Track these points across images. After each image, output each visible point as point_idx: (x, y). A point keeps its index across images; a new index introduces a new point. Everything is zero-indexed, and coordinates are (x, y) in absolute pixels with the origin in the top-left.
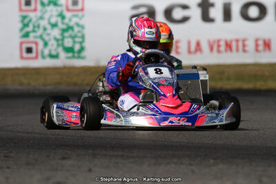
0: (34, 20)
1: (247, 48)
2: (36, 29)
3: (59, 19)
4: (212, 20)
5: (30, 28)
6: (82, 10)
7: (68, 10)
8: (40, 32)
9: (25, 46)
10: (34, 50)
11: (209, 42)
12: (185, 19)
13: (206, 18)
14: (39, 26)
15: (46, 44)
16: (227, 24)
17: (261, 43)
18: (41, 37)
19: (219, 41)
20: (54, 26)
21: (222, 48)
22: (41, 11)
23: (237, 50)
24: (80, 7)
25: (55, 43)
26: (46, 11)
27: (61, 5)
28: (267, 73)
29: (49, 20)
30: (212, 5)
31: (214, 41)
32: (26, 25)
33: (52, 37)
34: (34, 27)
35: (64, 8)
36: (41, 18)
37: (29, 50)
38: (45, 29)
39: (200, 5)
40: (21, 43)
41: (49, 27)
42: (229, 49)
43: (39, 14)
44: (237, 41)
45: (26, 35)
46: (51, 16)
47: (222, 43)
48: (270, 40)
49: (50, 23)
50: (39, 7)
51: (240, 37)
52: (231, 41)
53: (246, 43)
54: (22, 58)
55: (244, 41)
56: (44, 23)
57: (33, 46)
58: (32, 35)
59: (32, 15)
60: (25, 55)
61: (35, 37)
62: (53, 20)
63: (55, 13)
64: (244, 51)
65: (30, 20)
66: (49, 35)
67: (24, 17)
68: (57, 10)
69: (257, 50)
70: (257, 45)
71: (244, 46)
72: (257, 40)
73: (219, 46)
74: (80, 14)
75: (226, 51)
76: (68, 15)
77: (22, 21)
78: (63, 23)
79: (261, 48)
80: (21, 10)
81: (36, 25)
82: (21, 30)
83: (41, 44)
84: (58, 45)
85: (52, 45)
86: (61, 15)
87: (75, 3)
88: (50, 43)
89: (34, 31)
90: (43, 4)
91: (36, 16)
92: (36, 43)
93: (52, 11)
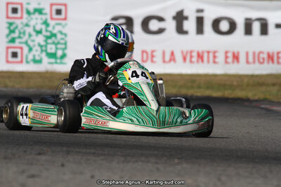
0: (20, 26)
1: (217, 60)
2: (22, 35)
3: (44, 27)
4: (186, 33)
5: (16, 35)
6: (65, 19)
7: (52, 19)
8: (25, 38)
9: (10, 51)
10: (19, 55)
11: (182, 52)
12: (161, 31)
13: (180, 30)
14: (24, 33)
15: (30, 49)
16: (200, 37)
17: (230, 55)
18: (26, 43)
19: (191, 52)
20: (39, 32)
21: (194, 59)
22: (27, 18)
23: (208, 62)
24: (63, 16)
25: (39, 49)
26: (32, 19)
27: (46, 14)
28: (235, 83)
29: (34, 27)
30: (186, 18)
31: (187, 52)
32: (12, 32)
33: (36, 43)
34: (20, 33)
35: (48, 17)
36: (27, 25)
37: (15, 55)
38: (30, 35)
39: (174, 18)
40: (8, 48)
41: (34, 33)
42: (200, 60)
43: (25, 21)
44: (208, 52)
45: (13, 40)
46: (37, 24)
47: (195, 54)
48: (238, 53)
49: (35, 30)
50: (25, 15)
51: (212, 49)
52: (203, 52)
53: (216, 54)
54: (8, 62)
55: (215, 52)
56: (29, 30)
57: (19, 51)
58: (17, 41)
59: (18, 22)
60: (10, 59)
61: (20, 43)
62: (38, 28)
63: (40, 21)
64: (215, 62)
65: (17, 27)
66: (33, 41)
67: (11, 24)
68: (41, 19)
69: (226, 62)
70: (227, 57)
71: (215, 57)
72: (226, 52)
73: (191, 57)
74: (63, 22)
75: (198, 61)
76: (52, 23)
77: (9, 28)
78: (47, 31)
79: (230, 60)
80: (8, 17)
81: (22, 31)
82: (8, 36)
83: (26, 49)
84: (42, 51)
85: (36, 50)
86: (46, 23)
87: (59, 12)
88: (34, 49)
89: (19, 37)
90: (28, 13)
91: (22, 23)
92: (21, 48)
93: (37, 19)
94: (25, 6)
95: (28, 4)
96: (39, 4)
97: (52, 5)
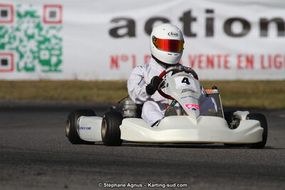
0: (10, 31)
1: (229, 65)
2: (12, 41)
3: (36, 31)
4: (194, 35)
5: (6, 40)
6: (60, 22)
7: (45, 22)
8: (16, 44)
9: (0, 58)
10: (9, 62)
11: (190, 57)
13: (188, 32)
14: (14, 38)
15: (22, 56)
16: (210, 40)
17: (243, 59)
18: (17, 49)
19: (200, 56)
20: (31, 37)
21: (204, 64)
22: (17, 22)
23: (219, 66)
24: (57, 19)
25: (31, 55)
26: (23, 22)
27: (38, 17)
28: (249, 91)
29: (26, 32)
30: (195, 20)
31: (195, 57)
32: (1, 37)
33: (28, 49)
34: (10, 38)
35: (41, 20)
36: (18, 29)
37: (4, 62)
38: (21, 41)
39: (181, 19)
41: (25, 39)
42: (210, 66)
43: (15, 24)
44: (219, 57)
45: (2, 46)
46: (28, 28)
47: (204, 59)
48: (252, 57)
49: (26, 34)
50: (16, 19)
51: (223, 53)
52: (213, 57)
53: (229, 59)
55: (226, 56)
56: (20, 35)
57: (9, 58)
58: (7, 47)
59: (8, 26)
61: (11, 49)
62: (30, 32)
63: (32, 25)
64: (226, 67)
65: (6, 32)
66: (25, 46)
67: (0, 28)
68: (34, 22)
69: (239, 68)
70: (239, 62)
71: (226, 62)
72: (239, 56)
73: (200, 62)
74: (58, 26)
75: (207, 67)
76: (45, 26)
78: (40, 35)
79: (243, 64)
81: (12, 36)
83: (16, 56)
84: (34, 58)
85: (28, 57)
86: (38, 27)
87: (53, 14)
88: (26, 56)
89: (9, 43)
90: (19, 15)
91: (12, 27)
92: (12, 55)
93: (28, 22)
94: (15, 8)
95: (19, 6)
96: (31, 6)
97: (45, 7)
